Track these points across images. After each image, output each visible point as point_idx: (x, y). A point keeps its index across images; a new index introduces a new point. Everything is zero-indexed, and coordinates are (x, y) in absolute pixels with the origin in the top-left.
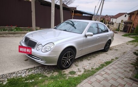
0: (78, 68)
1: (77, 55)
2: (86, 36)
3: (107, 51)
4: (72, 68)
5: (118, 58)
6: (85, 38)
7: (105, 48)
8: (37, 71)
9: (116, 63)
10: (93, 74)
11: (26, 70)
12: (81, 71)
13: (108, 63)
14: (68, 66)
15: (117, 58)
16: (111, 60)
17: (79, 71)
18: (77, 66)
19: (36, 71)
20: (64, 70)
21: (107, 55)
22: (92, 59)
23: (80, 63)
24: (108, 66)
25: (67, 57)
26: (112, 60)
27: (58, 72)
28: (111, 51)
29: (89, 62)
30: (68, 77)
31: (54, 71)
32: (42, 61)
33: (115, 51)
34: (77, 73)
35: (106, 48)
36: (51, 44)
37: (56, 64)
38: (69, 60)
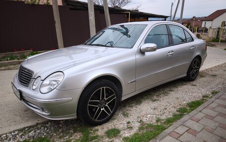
0: (128, 120)
1: (124, 93)
2: (142, 52)
3: (193, 80)
4: (116, 120)
5: (217, 93)
6: (139, 57)
7: (188, 73)
8: (39, 133)
9: (214, 105)
10: (158, 134)
11: (16, 132)
12: (131, 128)
13: (194, 105)
14: (106, 118)
15: (214, 93)
16: (201, 98)
17: (128, 128)
18: (126, 115)
19: (39, 131)
20: (96, 128)
21: (193, 87)
23: (134, 108)
24: (194, 112)
25: (99, 99)
26: (204, 97)
27: (83, 132)
28: (201, 79)
29: (155, 104)
31: (75, 132)
32: (44, 113)
33: (211, 79)
34: (122, 132)
35: (192, 73)
36: (59, 75)
37: (76, 117)
38: (107, 105)
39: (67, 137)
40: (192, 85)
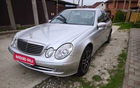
0: (98, 69)
4: (91, 70)
5: (127, 48)
7: (108, 39)
12: (104, 73)
17: (102, 74)
18: (93, 66)
19: (47, 86)
20: (84, 77)
22: (103, 54)
23: (94, 62)
24: (128, 60)
25: (86, 59)
26: (122, 51)
27: (78, 81)
29: (102, 58)
30: (98, 86)
32: (57, 73)
34: (102, 77)
37: (77, 72)
38: (87, 62)
39: (71, 86)
40: (111, 45)
